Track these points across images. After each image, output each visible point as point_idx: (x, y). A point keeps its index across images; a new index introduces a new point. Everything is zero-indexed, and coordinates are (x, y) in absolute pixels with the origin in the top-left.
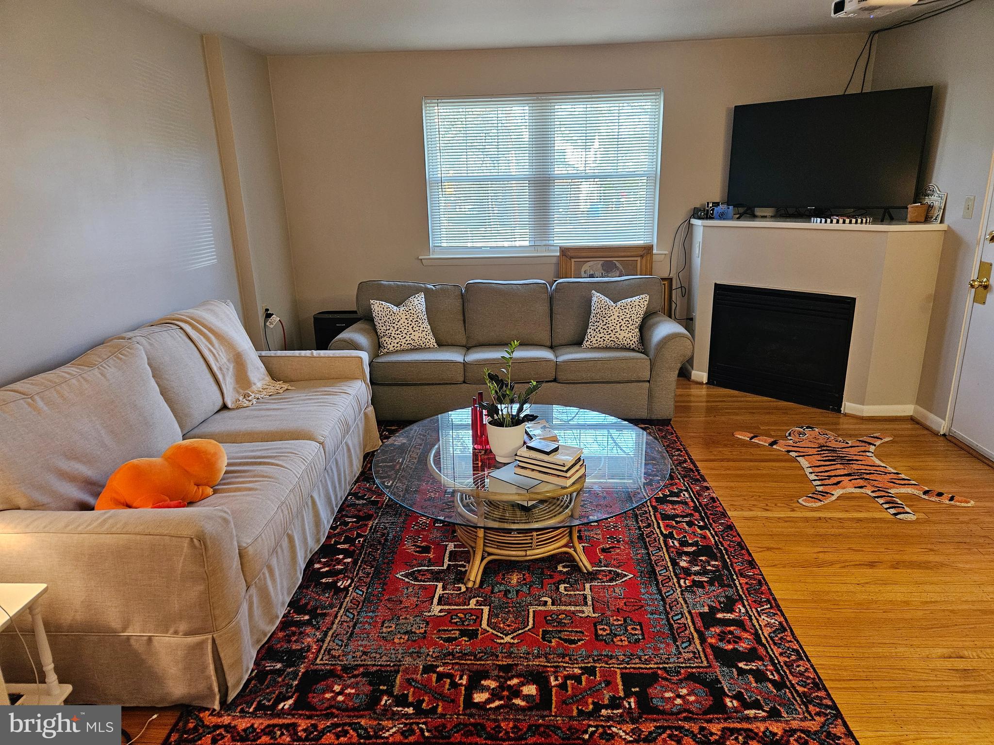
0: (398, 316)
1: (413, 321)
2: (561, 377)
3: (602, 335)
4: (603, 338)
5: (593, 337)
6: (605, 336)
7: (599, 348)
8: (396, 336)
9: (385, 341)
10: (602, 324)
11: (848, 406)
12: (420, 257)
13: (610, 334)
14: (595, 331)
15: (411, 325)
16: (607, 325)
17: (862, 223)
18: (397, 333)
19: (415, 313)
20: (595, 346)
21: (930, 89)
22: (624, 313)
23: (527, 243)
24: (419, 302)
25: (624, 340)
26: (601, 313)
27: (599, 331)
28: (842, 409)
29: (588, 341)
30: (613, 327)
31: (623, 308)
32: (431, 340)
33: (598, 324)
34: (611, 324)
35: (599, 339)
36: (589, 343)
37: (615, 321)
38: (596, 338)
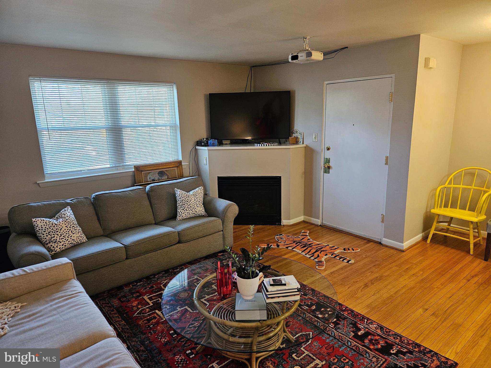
0: (60, 226)
1: (71, 227)
2: (183, 239)
3: (188, 211)
4: (189, 213)
5: (182, 213)
6: (190, 212)
7: (186, 219)
8: (61, 240)
9: (51, 246)
10: (187, 205)
11: (284, 222)
12: (38, 182)
13: (192, 210)
14: (183, 210)
15: (70, 230)
16: (190, 206)
17: (273, 145)
18: (61, 238)
19: (71, 221)
20: (184, 218)
21: (289, 92)
22: (196, 198)
23: (109, 166)
24: (68, 212)
25: (199, 212)
26: (185, 200)
27: (186, 209)
28: (282, 223)
29: (180, 216)
30: (193, 206)
31: (195, 195)
32: (84, 237)
33: (185, 206)
34: (192, 205)
35: (187, 214)
36: (181, 217)
37: (194, 203)
38: (185, 214)
